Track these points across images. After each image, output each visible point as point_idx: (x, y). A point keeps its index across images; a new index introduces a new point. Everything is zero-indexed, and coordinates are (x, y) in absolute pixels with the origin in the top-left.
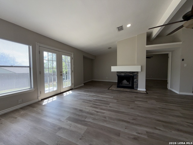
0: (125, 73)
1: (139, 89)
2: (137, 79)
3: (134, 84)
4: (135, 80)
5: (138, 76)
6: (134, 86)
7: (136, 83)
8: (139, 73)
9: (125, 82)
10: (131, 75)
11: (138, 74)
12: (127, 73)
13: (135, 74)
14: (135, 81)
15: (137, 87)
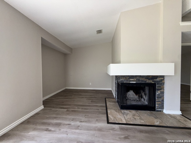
0: (138, 77)
1: (165, 111)
2: (162, 91)
4: (158, 93)
5: (164, 84)
6: (156, 106)
7: (161, 100)
8: (165, 78)
9: (131, 94)
10: (151, 81)
11: (164, 80)
12: (141, 79)
13: (158, 79)
14: (159, 95)
15: (162, 107)
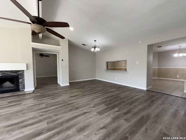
1: (25, 90)
2: (23, 79)
3: (19, 86)
4: (20, 80)
6: (20, 88)
7: (22, 84)
8: (24, 71)
9: (7, 84)
10: (15, 74)
11: (24, 73)
12: (6, 73)
13: (20, 73)
14: (21, 81)
15: (24, 88)
